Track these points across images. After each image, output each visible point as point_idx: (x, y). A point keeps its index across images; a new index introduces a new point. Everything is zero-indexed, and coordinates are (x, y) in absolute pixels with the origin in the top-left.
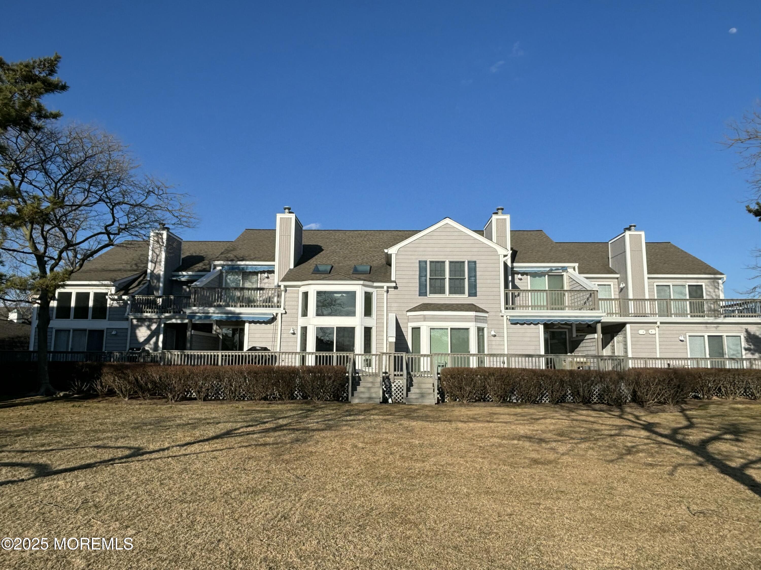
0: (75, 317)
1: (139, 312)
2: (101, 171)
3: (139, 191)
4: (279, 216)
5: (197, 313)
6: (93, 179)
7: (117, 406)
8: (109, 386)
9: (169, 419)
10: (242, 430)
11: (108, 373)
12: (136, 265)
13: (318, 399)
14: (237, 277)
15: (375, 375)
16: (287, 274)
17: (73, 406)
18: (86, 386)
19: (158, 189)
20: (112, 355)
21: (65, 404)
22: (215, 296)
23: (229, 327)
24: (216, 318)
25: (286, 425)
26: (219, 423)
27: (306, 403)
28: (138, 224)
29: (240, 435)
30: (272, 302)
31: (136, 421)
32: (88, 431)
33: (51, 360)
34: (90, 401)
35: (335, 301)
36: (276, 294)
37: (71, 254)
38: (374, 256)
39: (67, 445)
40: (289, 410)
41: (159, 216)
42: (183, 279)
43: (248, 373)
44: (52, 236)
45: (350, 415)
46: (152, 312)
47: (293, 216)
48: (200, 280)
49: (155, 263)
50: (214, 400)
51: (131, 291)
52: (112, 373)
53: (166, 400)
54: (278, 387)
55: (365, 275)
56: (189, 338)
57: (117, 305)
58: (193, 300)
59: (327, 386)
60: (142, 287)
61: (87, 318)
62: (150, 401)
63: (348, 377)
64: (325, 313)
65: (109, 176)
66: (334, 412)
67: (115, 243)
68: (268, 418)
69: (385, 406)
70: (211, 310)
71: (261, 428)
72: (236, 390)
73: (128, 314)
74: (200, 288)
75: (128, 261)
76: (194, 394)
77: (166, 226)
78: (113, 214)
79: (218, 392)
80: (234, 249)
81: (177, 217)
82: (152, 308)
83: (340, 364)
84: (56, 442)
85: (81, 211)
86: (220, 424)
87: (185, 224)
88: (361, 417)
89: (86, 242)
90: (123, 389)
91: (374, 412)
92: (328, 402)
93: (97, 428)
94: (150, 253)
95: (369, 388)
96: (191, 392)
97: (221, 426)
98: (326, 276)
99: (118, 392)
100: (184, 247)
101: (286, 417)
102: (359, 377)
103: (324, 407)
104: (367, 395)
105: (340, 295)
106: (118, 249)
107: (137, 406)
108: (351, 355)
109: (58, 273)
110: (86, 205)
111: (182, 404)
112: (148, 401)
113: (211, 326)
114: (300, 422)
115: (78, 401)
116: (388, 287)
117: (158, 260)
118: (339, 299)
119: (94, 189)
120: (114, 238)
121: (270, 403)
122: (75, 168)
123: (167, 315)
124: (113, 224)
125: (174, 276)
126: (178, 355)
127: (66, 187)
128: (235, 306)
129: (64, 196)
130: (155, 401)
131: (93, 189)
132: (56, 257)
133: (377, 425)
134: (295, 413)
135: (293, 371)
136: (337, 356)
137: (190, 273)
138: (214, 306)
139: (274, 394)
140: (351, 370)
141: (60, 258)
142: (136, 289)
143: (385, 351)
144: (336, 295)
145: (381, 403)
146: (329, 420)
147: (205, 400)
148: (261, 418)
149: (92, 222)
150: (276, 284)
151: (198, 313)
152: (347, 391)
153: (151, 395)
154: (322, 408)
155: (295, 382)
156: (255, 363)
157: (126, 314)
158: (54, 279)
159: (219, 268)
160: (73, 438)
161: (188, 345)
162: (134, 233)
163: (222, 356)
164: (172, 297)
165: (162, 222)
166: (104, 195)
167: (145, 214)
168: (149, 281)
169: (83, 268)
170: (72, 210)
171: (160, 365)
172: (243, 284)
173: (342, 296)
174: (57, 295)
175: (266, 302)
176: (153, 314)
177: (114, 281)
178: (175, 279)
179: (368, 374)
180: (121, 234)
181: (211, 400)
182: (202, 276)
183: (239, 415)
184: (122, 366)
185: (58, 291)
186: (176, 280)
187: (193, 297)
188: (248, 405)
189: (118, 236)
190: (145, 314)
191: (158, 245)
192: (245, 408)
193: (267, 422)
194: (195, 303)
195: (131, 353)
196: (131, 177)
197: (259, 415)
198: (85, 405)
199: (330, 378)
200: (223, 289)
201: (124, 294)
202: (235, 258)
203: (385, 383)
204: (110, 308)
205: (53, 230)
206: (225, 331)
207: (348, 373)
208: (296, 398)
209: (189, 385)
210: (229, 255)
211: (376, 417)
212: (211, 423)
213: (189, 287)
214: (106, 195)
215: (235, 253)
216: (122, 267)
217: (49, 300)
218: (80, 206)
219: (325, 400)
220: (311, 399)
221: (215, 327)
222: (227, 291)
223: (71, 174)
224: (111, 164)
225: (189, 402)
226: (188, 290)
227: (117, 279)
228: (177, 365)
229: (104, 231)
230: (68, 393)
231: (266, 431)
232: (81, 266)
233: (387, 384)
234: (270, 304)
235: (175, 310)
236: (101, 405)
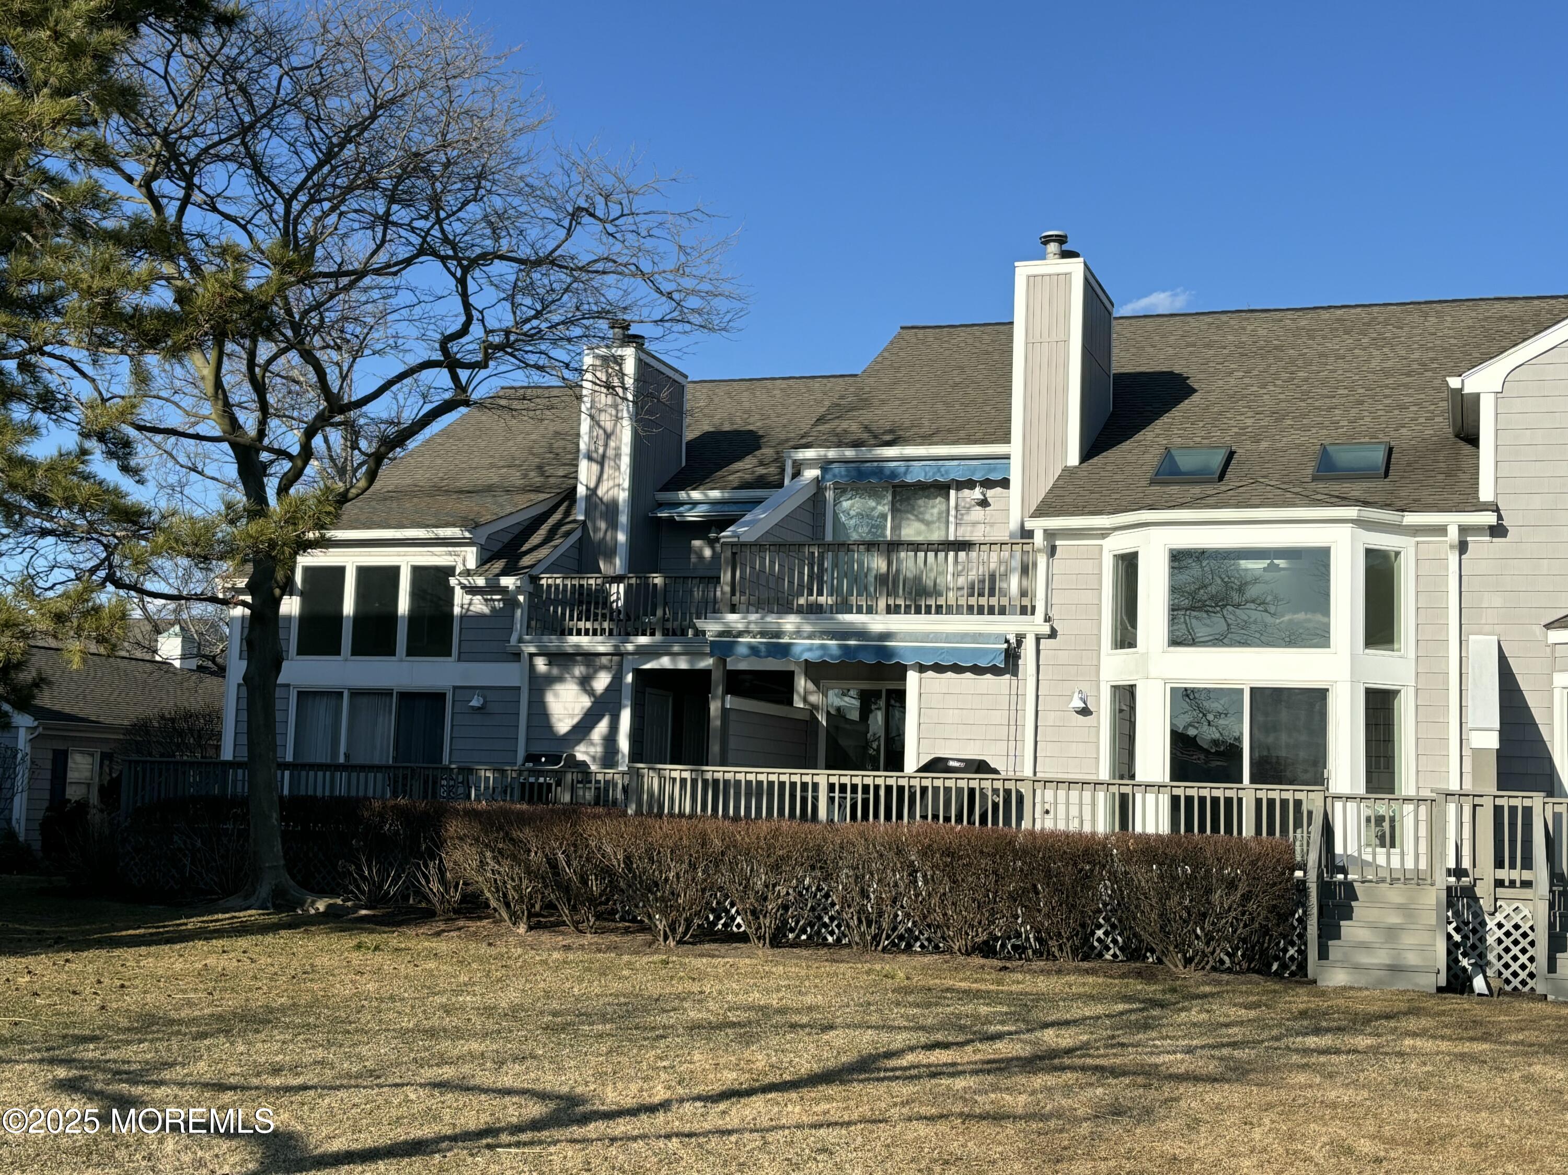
0: (358, 650)
1: (553, 632)
2: (423, 149)
3: (547, 213)
4: (1023, 270)
5: (740, 634)
6: (400, 179)
7: (493, 951)
8: (465, 884)
9: (661, 1004)
10: (909, 1059)
11: (461, 839)
12: (540, 468)
13: (1188, 961)
14: (872, 503)
15: (1418, 879)
16: (1054, 486)
17: (359, 947)
18: (395, 881)
19: (607, 198)
20: (472, 779)
21: (334, 936)
22: (801, 573)
23: (845, 684)
24: (806, 656)
25: (1069, 1052)
26: (831, 1027)
27: (1139, 974)
28: (544, 326)
29: (910, 1075)
30: (1003, 593)
31: (555, 1005)
32: (408, 1030)
33: (286, 792)
34: (411, 932)
35: (1241, 590)
36: (1016, 563)
37: (336, 436)
38: (1403, 407)
39: (349, 1076)
40: (1079, 996)
41: (612, 295)
42: (692, 516)
43: (925, 853)
44: (279, 380)
45: (1317, 1031)
46: (595, 633)
47: (1075, 268)
48: (748, 517)
49: (601, 464)
50: (805, 945)
51: (526, 561)
52: (477, 840)
53: (649, 937)
54: (1031, 910)
55: (1365, 485)
56: (718, 723)
57: (486, 610)
58: (727, 589)
59: (1219, 917)
60: (562, 544)
61: (392, 653)
62: (596, 939)
63: (1303, 882)
64: (1201, 632)
65: (448, 164)
66: (1252, 1014)
67: (475, 396)
68: (1003, 1023)
69: (1455, 1002)
70: (790, 622)
71: (978, 1057)
72: (880, 914)
73: (520, 640)
74: (751, 545)
75: (514, 459)
76: (739, 920)
77: (634, 330)
78: (464, 296)
79: (820, 918)
80: (864, 402)
81: (669, 295)
82: (596, 620)
83: (1271, 832)
84: (316, 1063)
85: (366, 290)
86: (832, 1033)
87: (696, 319)
88: (1363, 1042)
89: (387, 395)
90: (512, 894)
91: (1412, 1024)
92: (1225, 977)
93: (435, 1022)
94: (585, 425)
95: (1391, 933)
96: (727, 911)
97: (837, 1038)
98: (1210, 489)
99: (493, 903)
100: (694, 399)
101: (1067, 1023)
102: (1349, 886)
103: (1212, 995)
104: (1381, 957)
105: (1261, 564)
106: (485, 418)
107: (556, 955)
108: (1312, 800)
109: (303, 501)
110: (378, 272)
111: (702, 955)
112: (589, 938)
113: (787, 678)
114: (1123, 1045)
115: (372, 932)
116: (1464, 530)
117: (611, 453)
118: (1256, 580)
119: (403, 212)
120: (469, 382)
121: (1005, 968)
122: (342, 146)
123: (643, 640)
124: (464, 331)
125: (661, 505)
126: (683, 781)
127: (318, 213)
128: (870, 611)
129: (313, 241)
130: (613, 938)
131: (400, 214)
132: (295, 450)
133: (1430, 1074)
134: (1100, 1009)
135: (1086, 852)
136: (1259, 802)
137: (715, 494)
138: (800, 611)
139: (1018, 935)
140: (1313, 859)
141: (307, 453)
142: (543, 552)
143: (1454, 786)
144: (1245, 564)
145: (1440, 990)
146: (1234, 1045)
147: (777, 940)
148: (976, 1017)
149: (403, 328)
150: (1014, 525)
151: (746, 632)
152: (1301, 936)
153: (598, 917)
154: (1205, 996)
155: (1097, 897)
156: (947, 819)
157: (514, 639)
158: (292, 520)
159: (811, 474)
160: (364, 1050)
161: (715, 748)
162: (532, 359)
163: (831, 787)
164: (658, 580)
165: (620, 316)
166: (436, 232)
167: (566, 290)
168: (584, 523)
169: (377, 485)
170: (338, 291)
171: (625, 813)
172: (896, 528)
173: (1272, 568)
174: (298, 578)
175: (981, 594)
176: (599, 638)
177: (473, 525)
178: (664, 515)
179: (1383, 874)
180: (492, 364)
181: (796, 944)
182: (757, 502)
183: (898, 1004)
184: (505, 813)
185: (304, 561)
186: (671, 520)
187: (726, 577)
188: (924, 969)
189: (483, 373)
190: (574, 639)
191: (610, 400)
192: (918, 980)
193: (999, 1036)
194: (736, 599)
195: (531, 772)
196: (517, 161)
197: (969, 1008)
198: (394, 943)
199: (1232, 885)
200: (827, 547)
201: (505, 572)
202: (865, 436)
203: (1457, 914)
204: (462, 617)
205: (282, 360)
206: (835, 699)
207: (1303, 867)
208: (1100, 955)
209: (721, 889)
210: (844, 425)
211: (1427, 1045)
212: (803, 1026)
213: (712, 543)
214: (442, 231)
215: (866, 416)
216: (495, 480)
217: (277, 592)
218: (360, 274)
219: (1214, 969)
220: (1160, 961)
221: (801, 683)
222: (841, 554)
223: (333, 169)
224: (453, 126)
225: (723, 948)
226: (707, 553)
227: (482, 520)
228: (681, 815)
229: (437, 356)
230: (339, 902)
231: (1000, 1069)
232: (372, 476)
233: (1467, 915)
234: (994, 601)
235: (669, 625)
236: (442, 946)
